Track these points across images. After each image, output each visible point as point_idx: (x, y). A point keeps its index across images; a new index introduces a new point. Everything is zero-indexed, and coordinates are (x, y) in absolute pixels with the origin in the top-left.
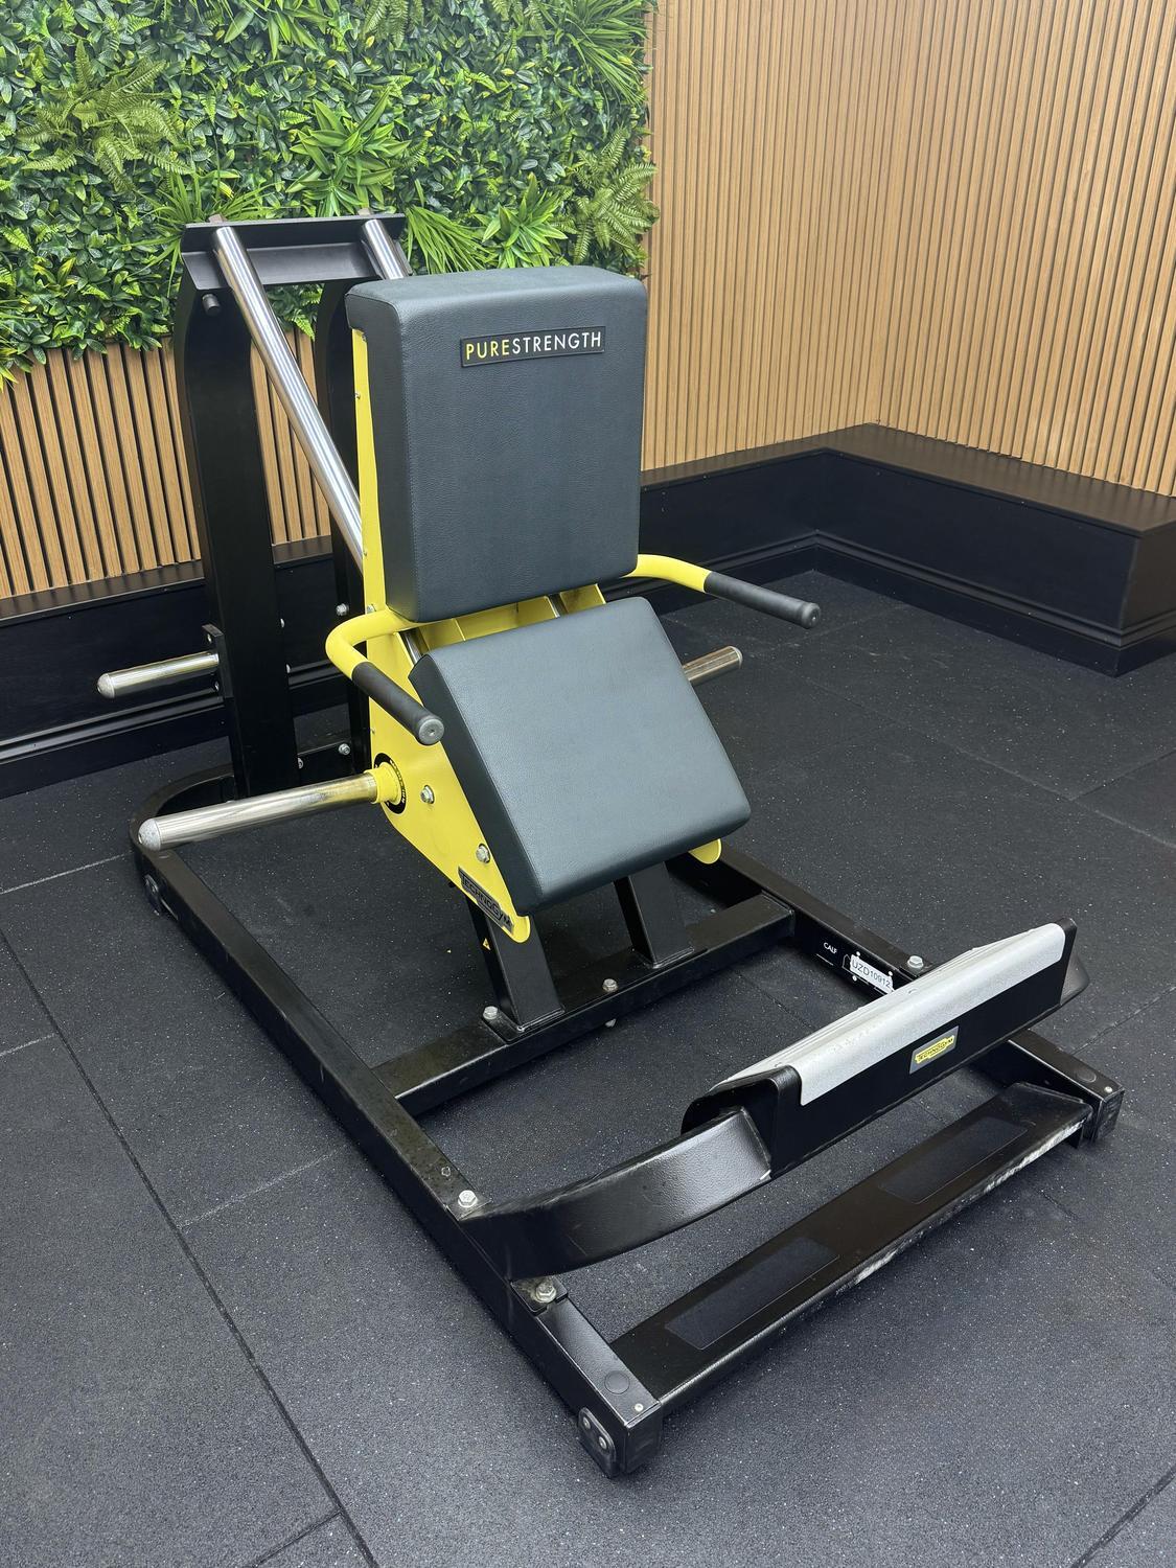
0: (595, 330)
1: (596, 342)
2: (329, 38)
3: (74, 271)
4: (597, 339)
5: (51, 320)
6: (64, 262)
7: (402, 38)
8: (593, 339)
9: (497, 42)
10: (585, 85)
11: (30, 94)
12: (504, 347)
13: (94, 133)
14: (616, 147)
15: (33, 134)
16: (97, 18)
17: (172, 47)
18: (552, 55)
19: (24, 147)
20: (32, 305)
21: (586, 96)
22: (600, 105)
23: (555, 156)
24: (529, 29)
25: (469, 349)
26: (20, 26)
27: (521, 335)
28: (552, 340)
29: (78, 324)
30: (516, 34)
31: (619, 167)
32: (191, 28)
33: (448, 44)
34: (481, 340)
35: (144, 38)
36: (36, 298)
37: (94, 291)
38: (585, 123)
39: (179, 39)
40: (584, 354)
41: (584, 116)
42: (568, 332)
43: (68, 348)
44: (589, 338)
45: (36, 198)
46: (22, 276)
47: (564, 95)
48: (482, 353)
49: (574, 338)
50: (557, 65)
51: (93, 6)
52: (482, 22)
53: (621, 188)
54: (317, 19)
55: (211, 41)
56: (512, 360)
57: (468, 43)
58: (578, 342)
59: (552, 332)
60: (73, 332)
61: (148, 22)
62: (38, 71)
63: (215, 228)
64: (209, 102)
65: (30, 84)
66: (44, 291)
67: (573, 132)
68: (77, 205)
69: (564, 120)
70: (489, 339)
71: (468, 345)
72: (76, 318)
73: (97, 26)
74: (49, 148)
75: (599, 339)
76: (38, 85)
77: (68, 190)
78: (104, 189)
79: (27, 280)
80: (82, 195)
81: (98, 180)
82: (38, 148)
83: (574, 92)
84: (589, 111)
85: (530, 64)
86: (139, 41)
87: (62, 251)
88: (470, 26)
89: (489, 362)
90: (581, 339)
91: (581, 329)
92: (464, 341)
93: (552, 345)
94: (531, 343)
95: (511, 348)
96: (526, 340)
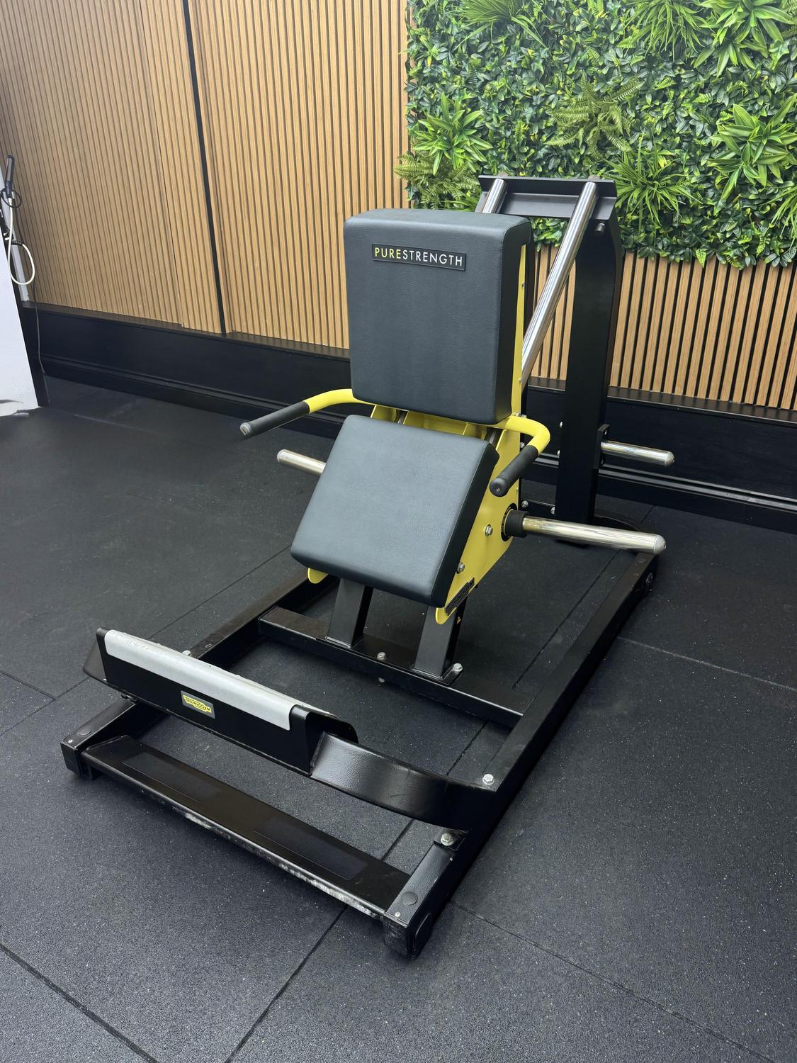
0: (459, 255)
1: (459, 263)
4: (459, 261)
8: (457, 260)
12: (397, 254)
25: (377, 251)
27: (409, 249)
28: (429, 255)
34: (384, 247)
40: (449, 268)
42: (440, 253)
44: (454, 259)
48: (384, 254)
49: (443, 258)
56: (401, 262)
58: (446, 260)
59: (429, 251)
70: (389, 246)
71: (376, 249)
75: (461, 261)
77: (573, 157)
80: (577, 161)
89: (389, 261)
90: (449, 259)
91: (448, 254)
92: (374, 246)
93: (428, 259)
94: (414, 254)
95: (402, 255)
96: (412, 252)
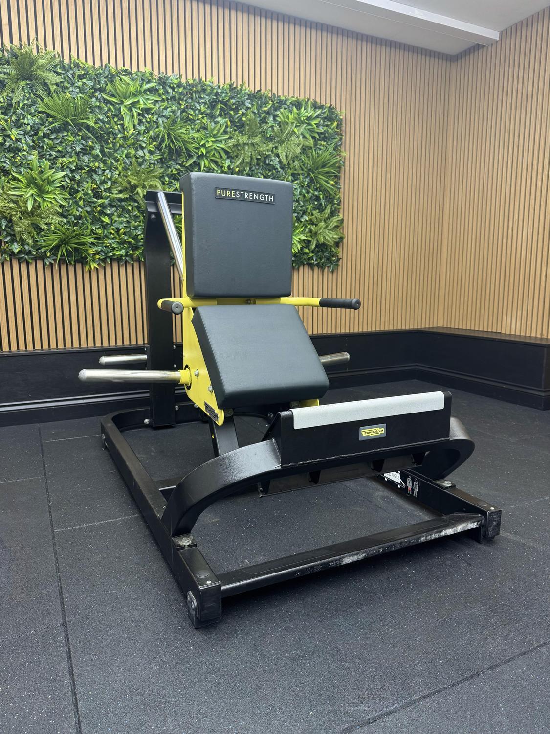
0: (272, 195)
2: (222, 167)
3: (125, 234)
4: (271, 198)
5: (114, 249)
6: (121, 229)
7: (248, 169)
8: (270, 198)
9: (284, 174)
10: (316, 190)
11: (117, 176)
12: (233, 194)
13: (136, 187)
14: (328, 211)
15: (116, 188)
16: (143, 155)
17: (167, 166)
18: (304, 180)
19: (113, 192)
20: (108, 243)
21: (316, 193)
22: (321, 196)
23: (304, 213)
24: (296, 170)
25: (218, 192)
26: (116, 155)
27: (240, 191)
28: (253, 195)
29: (123, 251)
30: (290, 172)
31: (328, 218)
32: (174, 160)
33: (266, 173)
34: (224, 189)
35: (158, 162)
36: (110, 241)
37: (130, 240)
38: (316, 203)
39: (170, 163)
40: (266, 203)
41: (316, 201)
42: (260, 193)
43: (119, 259)
44: (268, 197)
45: (114, 209)
46: (106, 232)
47: (308, 192)
48: (224, 194)
49: (262, 196)
50: (306, 183)
51: (142, 152)
52: (278, 166)
53: (329, 225)
54: (218, 160)
55: (181, 165)
57: (273, 174)
58: (264, 198)
59: (253, 192)
60: (121, 253)
61: (160, 157)
62: (120, 168)
63: (158, 192)
64: (178, 184)
65: (117, 172)
66: (113, 239)
67: (311, 205)
68: (128, 212)
69: (308, 202)
70: (227, 190)
71: (218, 190)
72: (122, 248)
73: (142, 157)
74: (120, 192)
75: (272, 198)
76: (120, 173)
77: (126, 207)
78: (138, 208)
79: (107, 234)
80: (130, 208)
81: (137, 204)
82: (117, 192)
83: (312, 192)
84: (318, 198)
85: (296, 182)
86: (156, 163)
87: (121, 226)
88: (274, 168)
89: (226, 198)
90: (265, 197)
91: (265, 194)
92: (216, 189)
93: (253, 197)
94: (244, 195)
95: (235, 195)
96: (242, 193)
